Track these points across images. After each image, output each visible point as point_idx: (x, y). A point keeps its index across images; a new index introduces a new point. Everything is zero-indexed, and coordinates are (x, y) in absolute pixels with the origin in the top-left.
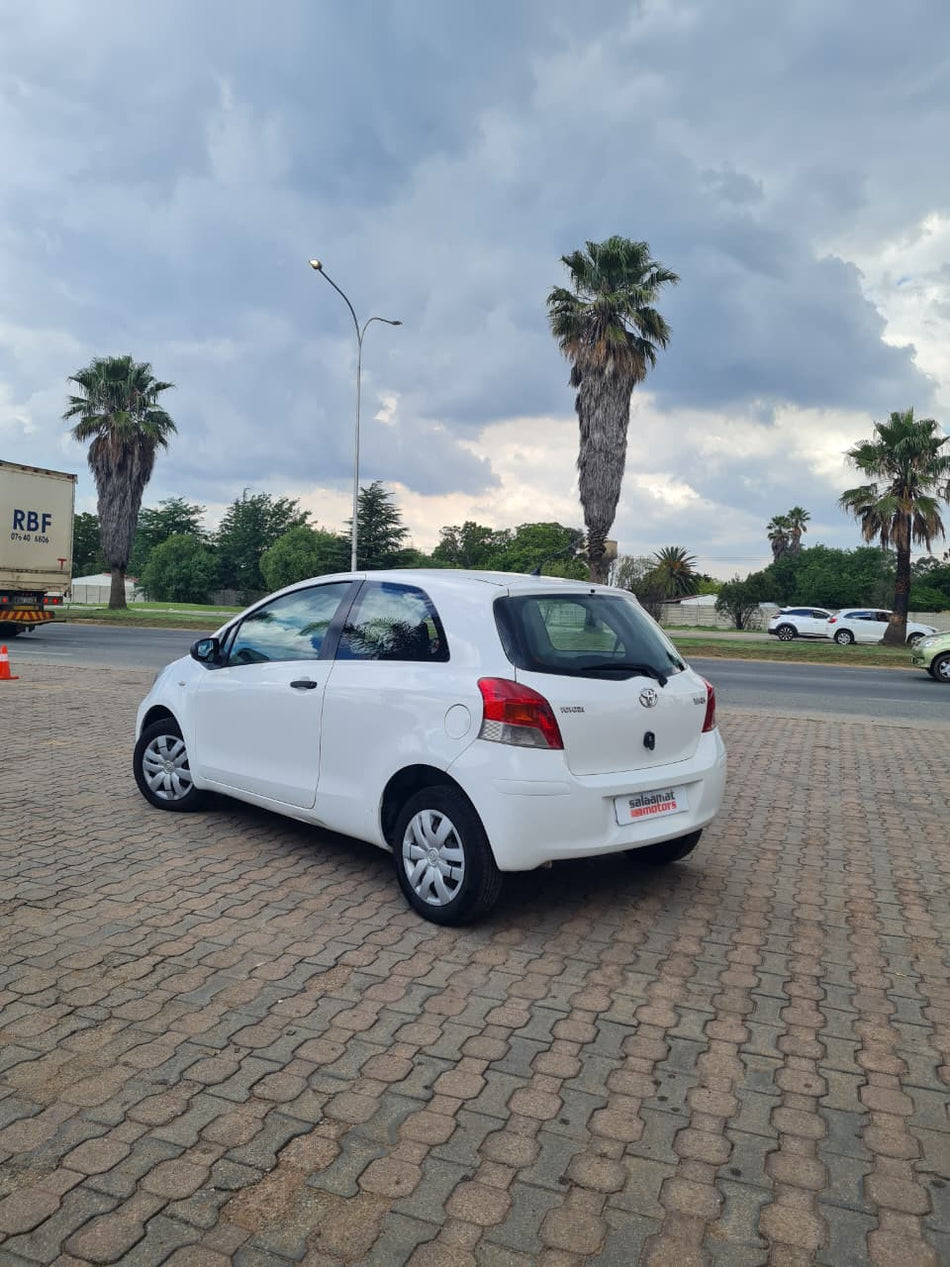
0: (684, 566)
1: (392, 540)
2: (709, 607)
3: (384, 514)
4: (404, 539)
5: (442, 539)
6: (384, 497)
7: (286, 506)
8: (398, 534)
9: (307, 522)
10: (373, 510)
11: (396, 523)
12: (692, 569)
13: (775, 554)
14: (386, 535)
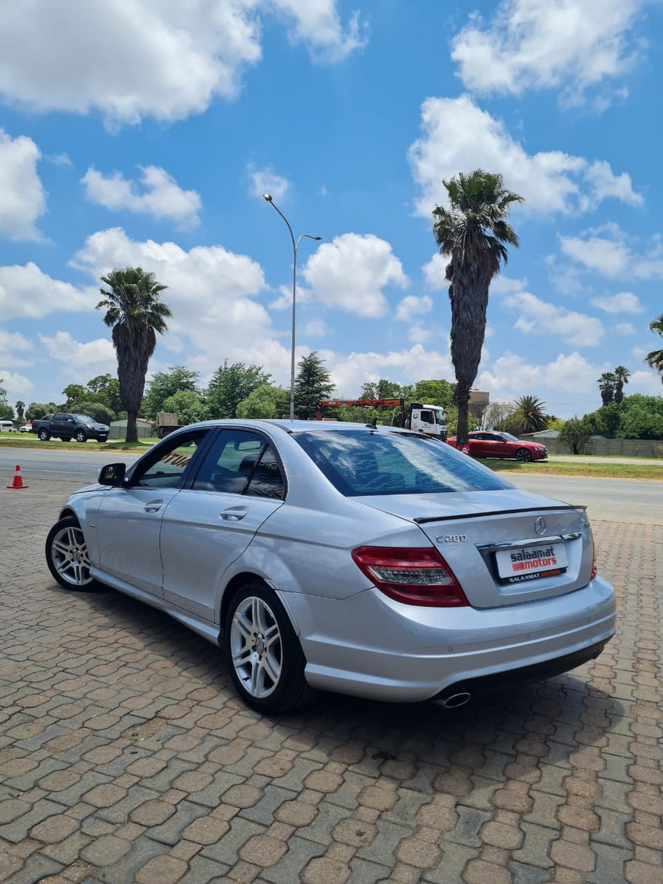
0: (535, 409)
1: (324, 393)
2: (554, 439)
3: (317, 375)
4: (332, 392)
5: (363, 392)
6: (317, 363)
7: (254, 371)
8: (328, 389)
9: (268, 381)
10: (311, 373)
11: (328, 381)
12: (542, 412)
13: (604, 400)
14: (319, 390)
